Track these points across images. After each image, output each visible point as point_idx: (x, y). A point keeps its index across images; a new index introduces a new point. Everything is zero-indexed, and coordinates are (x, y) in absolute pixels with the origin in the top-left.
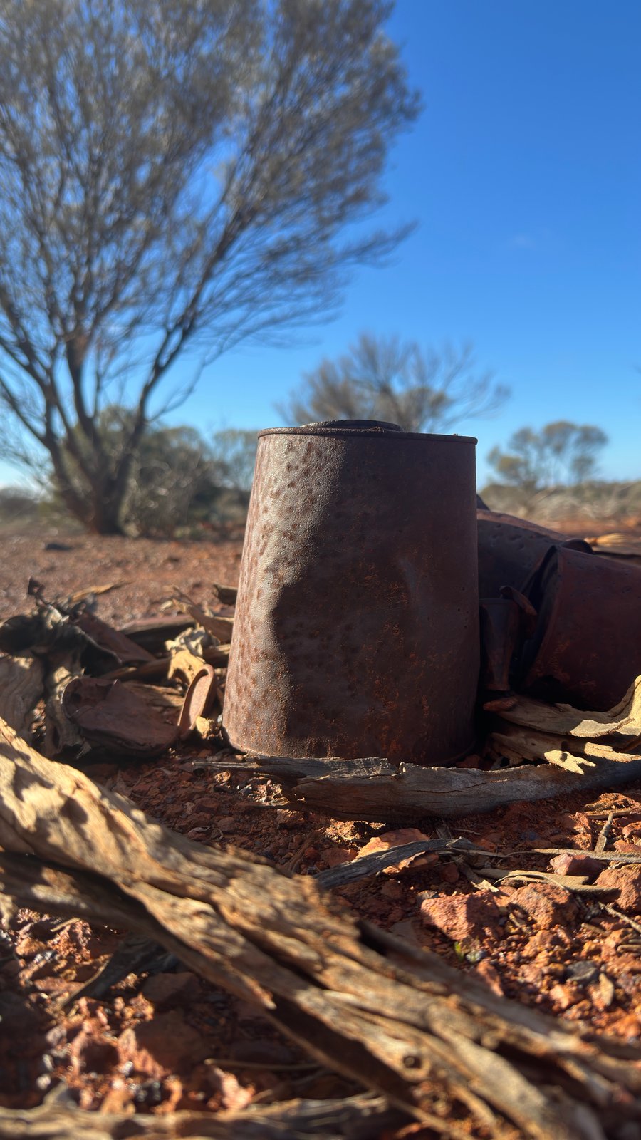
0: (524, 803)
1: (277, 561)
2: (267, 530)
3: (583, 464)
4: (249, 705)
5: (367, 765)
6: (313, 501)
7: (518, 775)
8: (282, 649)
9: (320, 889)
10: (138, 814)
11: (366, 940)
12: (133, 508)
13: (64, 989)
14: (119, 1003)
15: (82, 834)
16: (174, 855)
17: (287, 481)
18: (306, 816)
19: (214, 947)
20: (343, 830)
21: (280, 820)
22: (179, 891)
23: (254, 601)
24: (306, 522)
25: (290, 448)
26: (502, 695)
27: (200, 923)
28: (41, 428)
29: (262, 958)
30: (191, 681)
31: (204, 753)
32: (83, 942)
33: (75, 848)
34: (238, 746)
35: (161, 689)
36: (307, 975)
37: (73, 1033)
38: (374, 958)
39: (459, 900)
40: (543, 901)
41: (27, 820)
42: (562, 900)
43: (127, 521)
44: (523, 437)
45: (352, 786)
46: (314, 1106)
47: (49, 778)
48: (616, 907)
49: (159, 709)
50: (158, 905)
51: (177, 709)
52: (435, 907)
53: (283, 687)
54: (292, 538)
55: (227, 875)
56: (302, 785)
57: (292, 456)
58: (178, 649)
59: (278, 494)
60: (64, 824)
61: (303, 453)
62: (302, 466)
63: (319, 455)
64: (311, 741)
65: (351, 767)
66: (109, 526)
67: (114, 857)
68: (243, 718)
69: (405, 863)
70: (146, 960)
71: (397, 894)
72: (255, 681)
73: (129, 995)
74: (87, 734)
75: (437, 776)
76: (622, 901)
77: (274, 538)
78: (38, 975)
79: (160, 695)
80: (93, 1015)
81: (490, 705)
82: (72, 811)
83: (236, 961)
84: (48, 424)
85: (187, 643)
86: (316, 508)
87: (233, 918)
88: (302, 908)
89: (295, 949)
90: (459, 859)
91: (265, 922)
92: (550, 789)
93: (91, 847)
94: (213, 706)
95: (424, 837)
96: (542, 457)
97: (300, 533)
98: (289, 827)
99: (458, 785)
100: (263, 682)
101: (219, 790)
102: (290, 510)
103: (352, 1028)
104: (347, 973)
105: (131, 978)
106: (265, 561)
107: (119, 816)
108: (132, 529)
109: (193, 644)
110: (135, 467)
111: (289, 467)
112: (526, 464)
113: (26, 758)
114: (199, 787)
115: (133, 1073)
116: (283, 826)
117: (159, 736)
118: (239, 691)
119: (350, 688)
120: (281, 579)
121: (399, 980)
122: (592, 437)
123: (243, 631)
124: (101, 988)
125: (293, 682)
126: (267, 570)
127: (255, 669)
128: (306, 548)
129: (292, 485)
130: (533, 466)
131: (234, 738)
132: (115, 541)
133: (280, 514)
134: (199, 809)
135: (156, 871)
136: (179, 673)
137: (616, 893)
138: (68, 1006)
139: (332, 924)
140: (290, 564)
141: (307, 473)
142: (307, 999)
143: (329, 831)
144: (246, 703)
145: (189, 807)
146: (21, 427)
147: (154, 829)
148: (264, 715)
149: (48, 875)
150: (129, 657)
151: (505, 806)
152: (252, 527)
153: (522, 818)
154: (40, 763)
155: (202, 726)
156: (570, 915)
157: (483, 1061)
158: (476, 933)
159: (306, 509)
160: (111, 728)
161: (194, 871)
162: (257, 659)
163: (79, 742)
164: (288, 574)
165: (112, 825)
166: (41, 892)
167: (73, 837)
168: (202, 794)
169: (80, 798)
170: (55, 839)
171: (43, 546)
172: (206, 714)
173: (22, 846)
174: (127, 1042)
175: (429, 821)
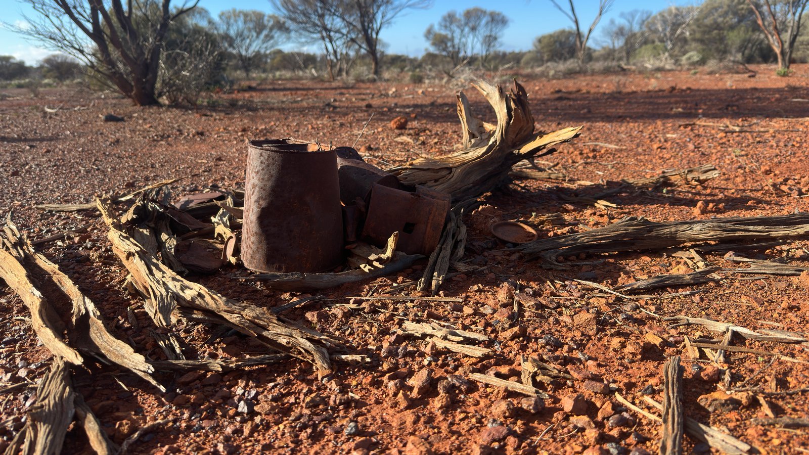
0: (349, 283)
1: (259, 198)
2: (254, 186)
3: (490, 40)
4: (251, 252)
5: (292, 275)
6: (272, 176)
7: (348, 274)
8: (263, 232)
9: (268, 310)
10: (220, 295)
11: (279, 319)
12: (164, 83)
13: (199, 344)
14: (216, 345)
15: (205, 301)
16: (230, 304)
17: (261, 168)
18: (274, 292)
19: (241, 324)
20: (287, 296)
21: (264, 294)
22: (232, 312)
23: (251, 213)
24: (269, 184)
25: (261, 155)
26: (353, 242)
27: (238, 319)
28: (89, 26)
29: (253, 325)
30: (226, 240)
31: (234, 270)
32: (202, 332)
33: (203, 304)
34: (248, 267)
35: (211, 241)
36: (265, 328)
37: (204, 352)
38: (281, 323)
39: (315, 313)
40: (341, 311)
41: (189, 298)
42: (346, 311)
43: (160, 95)
44: (450, 19)
45: (287, 282)
46: (267, 356)
47: (191, 287)
48: (364, 312)
49: (211, 250)
50: (227, 316)
51: (220, 250)
52: (309, 315)
53: (264, 246)
54: (264, 190)
55: (244, 308)
56: (270, 282)
57: (262, 158)
58: (218, 224)
59: (258, 172)
60: (199, 299)
61: (266, 157)
62: (266, 163)
63: (273, 159)
64: (276, 265)
65: (286, 276)
66: (148, 99)
67: (214, 306)
68: (249, 257)
69: (303, 304)
70: (222, 334)
71: (300, 313)
72: (253, 243)
73: (218, 343)
74: (185, 265)
75: (318, 276)
76: (366, 310)
77: (257, 189)
78: (191, 341)
79: (211, 244)
80: (209, 348)
81: (347, 247)
82: (200, 295)
83: (247, 327)
84: (95, 23)
85: (221, 219)
86: (273, 179)
87: (246, 317)
88: (264, 314)
89: (262, 323)
90: (321, 302)
91: (254, 318)
92: (360, 277)
93: (208, 304)
94: (237, 252)
95: (310, 296)
96: (462, 35)
97: (267, 188)
98: (268, 296)
99: (326, 279)
100: (256, 243)
101: (241, 284)
102: (263, 179)
103: (275, 338)
104: (274, 327)
105: (218, 340)
106: (254, 198)
107: (214, 296)
108: (164, 100)
109: (225, 219)
110: (163, 55)
111: (261, 162)
112: (452, 40)
113: (182, 281)
114: (233, 284)
115: (222, 358)
116: (265, 296)
117: (214, 265)
118: (247, 247)
119: (290, 245)
120: (261, 205)
121: (286, 327)
122: (498, 20)
123: (247, 224)
124: (210, 342)
125: (268, 244)
126: (255, 201)
127: (253, 239)
128: (270, 194)
129: (263, 169)
130: (456, 41)
131: (246, 265)
132: (154, 109)
133: (259, 180)
134: (234, 292)
135: (226, 308)
136: (219, 235)
137: (364, 308)
138: (201, 347)
139: (271, 317)
140: (264, 200)
141: (268, 165)
142: (265, 333)
143: (282, 296)
144: (250, 251)
145: (230, 291)
146: (74, 25)
147: (224, 298)
148: (257, 256)
149: (195, 312)
150: (194, 227)
151: (342, 284)
152: (248, 183)
153: (347, 288)
154: (186, 283)
155: (233, 260)
156: (348, 315)
157: (303, 341)
158: (319, 321)
159: (269, 180)
160: (195, 263)
161: (235, 307)
162: (253, 235)
163: (183, 269)
164: (263, 203)
165: (212, 298)
166: (194, 316)
167: (202, 302)
168: (235, 286)
169: (201, 291)
170: (197, 302)
171: (103, 117)
172: (233, 255)
173: (188, 305)
174: (220, 352)
175: (314, 291)
